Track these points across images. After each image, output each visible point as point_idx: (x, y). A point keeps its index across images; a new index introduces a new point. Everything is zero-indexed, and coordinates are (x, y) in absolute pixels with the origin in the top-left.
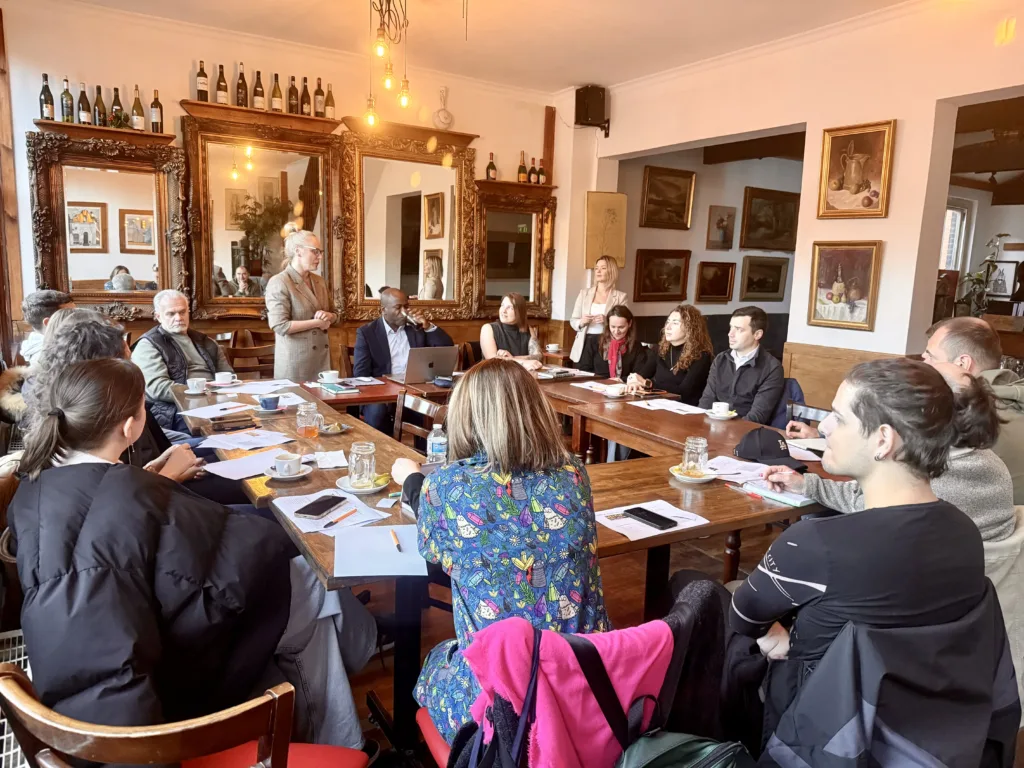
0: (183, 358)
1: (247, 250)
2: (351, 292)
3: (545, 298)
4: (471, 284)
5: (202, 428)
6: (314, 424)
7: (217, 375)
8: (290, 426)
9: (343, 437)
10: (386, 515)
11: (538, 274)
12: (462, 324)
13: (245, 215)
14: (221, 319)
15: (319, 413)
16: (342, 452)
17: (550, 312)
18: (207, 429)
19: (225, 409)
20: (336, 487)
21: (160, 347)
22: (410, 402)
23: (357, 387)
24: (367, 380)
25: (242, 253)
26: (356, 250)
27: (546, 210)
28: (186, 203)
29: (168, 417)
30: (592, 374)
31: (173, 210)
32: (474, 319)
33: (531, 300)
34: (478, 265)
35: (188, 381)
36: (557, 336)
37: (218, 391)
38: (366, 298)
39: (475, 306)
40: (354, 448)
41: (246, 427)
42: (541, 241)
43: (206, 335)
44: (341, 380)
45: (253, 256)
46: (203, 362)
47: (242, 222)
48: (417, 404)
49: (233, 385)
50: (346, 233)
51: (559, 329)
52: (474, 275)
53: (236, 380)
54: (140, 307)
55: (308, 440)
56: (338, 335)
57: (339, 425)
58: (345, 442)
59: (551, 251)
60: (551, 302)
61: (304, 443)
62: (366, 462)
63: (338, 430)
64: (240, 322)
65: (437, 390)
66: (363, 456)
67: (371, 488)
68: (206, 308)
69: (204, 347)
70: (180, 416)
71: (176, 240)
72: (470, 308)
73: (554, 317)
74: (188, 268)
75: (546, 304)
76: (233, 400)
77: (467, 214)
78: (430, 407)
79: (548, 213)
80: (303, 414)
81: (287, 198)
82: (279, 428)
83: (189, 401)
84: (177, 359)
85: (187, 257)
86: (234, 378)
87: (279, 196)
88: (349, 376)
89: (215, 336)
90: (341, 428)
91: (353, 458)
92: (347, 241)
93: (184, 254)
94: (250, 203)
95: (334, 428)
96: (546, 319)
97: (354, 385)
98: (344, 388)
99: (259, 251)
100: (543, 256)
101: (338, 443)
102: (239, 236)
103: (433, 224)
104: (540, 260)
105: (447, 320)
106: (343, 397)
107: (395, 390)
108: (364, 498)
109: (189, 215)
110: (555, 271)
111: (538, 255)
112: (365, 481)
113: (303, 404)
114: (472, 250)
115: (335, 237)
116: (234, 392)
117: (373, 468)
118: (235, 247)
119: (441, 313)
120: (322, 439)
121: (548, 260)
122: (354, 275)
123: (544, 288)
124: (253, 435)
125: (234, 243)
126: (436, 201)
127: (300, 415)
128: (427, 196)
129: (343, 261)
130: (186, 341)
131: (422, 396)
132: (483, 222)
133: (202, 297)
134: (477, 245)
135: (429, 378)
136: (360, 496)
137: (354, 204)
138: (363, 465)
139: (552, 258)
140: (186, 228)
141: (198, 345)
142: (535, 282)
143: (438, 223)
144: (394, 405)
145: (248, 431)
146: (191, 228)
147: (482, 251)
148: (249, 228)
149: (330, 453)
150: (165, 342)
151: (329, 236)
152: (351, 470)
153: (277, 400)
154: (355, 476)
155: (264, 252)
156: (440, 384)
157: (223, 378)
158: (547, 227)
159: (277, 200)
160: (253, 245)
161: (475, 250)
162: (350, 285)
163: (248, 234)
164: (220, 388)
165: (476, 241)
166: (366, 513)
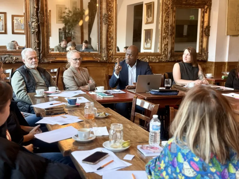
0: (34, 80)
1: (65, 32)
2: (110, 49)
3: (205, 51)
4: (167, 44)
5: (41, 113)
6: (92, 113)
7: (50, 88)
8: (81, 113)
9: (106, 119)
10: (129, 164)
11: (201, 38)
12: (163, 64)
13: (65, 16)
14: (53, 62)
15: (95, 107)
16: (106, 127)
17: (207, 57)
18: (43, 114)
19: (52, 104)
20: (103, 147)
21: (23, 75)
22: (139, 102)
23: (113, 94)
24: (117, 91)
25: (63, 33)
26: (113, 30)
27: (206, 7)
28: (38, 9)
29: (26, 108)
30: (233, 89)
31: (32, 12)
32: (169, 61)
33: (197, 51)
34: (171, 35)
35: (36, 91)
36: (211, 70)
37: (50, 95)
38: (117, 52)
39: (169, 55)
40: (112, 127)
41: (61, 113)
42: (203, 22)
43: (45, 70)
44: (105, 91)
45: (68, 35)
46: (43, 82)
47: (63, 19)
48: (143, 103)
49: (56, 93)
50: (109, 22)
51: (212, 66)
52: (169, 40)
53: (58, 90)
54: (17, 57)
55: (90, 121)
56: (104, 70)
57: (105, 113)
58: (107, 122)
59: (208, 27)
60: (208, 53)
61: (87, 122)
62: (118, 134)
63: (104, 116)
64: (61, 64)
65: (152, 96)
66: (117, 131)
67: (121, 148)
68: (46, 58)
69: (45, 75)
70: (32, 107)
71: (34, 26)
72: (166, 56)
73: (209, 60)
74: (39, 39)
75: (205, 54)
76: (56, 100)
77: (166, 10)
78: (150, 105)
79: (207, 8)
80: (87, 107)
81: (83, 8)
82: (77, 114)
83: (36, 100)
84: (31, 81)
85: (38, 34)
86: (57, 89)
87: (79, 7)
88: (109, 89)
89: (50, 70)
90: (105, 115)
91: (112, 132)
92: (109, 25)
93: (37, 32)
94: (67, 11)
95: (102, 115)
96: (205, 61)
97: (111, 93)
98: (106, 95)
99: (70, 32)
100: (204, 30)
101: (104, 123)
102: (62, 26)
103: (148, 17)
104: (202, 32)
105: (155, 62)
106: (106, 99)
107: (131, 96)
108: (117, 153)
109: (39, 15)
110: (210, 37)
111: (201, 29)
112: (118, 144)
113: (88, 102)
114: (168, 28)
115: (103, 24)
116: (57, 96)
117: (122, 138)
118: (60, 31)
119: (152, 59)
120: (97, 120)
121: (206, 32)
122: (112, 41)
123: (204, 46)
124: (64, 117)
125: (60, 29)
126: (150, 6)
127: (86, 108)
128: (146, 4)
129: (107, 35)
130: (36, 72)
131: (144, 99)
132: (174, 14)
133: (44, 52)
134: (170, 25)
135: (148, 90)
136: (115, 153)
137: (113, 7)
138: (117, 136)
139: (209, 30)
140: (38, 21)
141: (42, 74)
142: (200, 43)
143: (151, 16)
144: (131, 104)
145: (62, 115)
146: (40, 20)
147: (173, 28)
148: (66, 22)
149: (100, 128)
150: (26, 73)
151: (101, 23)
152: (111, 137)
153: (76, 100)
154: (113, 141)
155: (73, 33)
156: (153, 93)
157: (52, 89)
158: (206, 15)
159: (79, 9)
160: (68, 30)
161: (170, 28)
162: (110, 46)
163: (66, 25)
164: (51, 94)
165: (170, 23)
166: (119, 163)
